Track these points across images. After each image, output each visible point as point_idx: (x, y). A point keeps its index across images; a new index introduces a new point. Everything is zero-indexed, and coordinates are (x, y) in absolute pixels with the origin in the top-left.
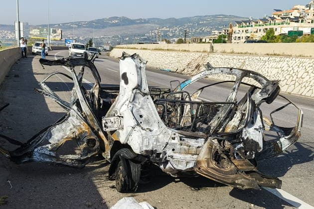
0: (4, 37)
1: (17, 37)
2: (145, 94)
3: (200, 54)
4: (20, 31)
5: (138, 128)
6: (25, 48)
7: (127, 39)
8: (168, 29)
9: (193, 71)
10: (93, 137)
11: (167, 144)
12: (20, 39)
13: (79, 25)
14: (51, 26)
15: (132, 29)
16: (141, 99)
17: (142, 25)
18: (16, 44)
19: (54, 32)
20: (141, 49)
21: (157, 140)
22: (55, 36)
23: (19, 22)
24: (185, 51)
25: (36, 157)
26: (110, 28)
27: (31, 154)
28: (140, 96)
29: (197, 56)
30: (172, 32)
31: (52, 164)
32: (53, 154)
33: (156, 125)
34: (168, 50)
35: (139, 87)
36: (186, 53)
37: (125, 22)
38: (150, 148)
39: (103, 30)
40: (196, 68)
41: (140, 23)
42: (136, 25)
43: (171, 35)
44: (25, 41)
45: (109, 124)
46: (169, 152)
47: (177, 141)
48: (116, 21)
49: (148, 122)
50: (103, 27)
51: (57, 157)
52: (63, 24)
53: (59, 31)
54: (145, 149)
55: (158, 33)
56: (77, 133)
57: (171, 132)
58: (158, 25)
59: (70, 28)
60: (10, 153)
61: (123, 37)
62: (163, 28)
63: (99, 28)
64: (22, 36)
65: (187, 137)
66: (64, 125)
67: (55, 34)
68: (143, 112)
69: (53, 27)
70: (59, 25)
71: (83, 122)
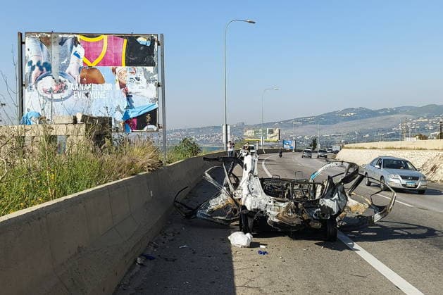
0: (217, 140)
1: (224, 141)
2: (255, 176)
3: (437, 152)
4: (227, 134)
5: (250, 195)
6: (232, 152)
7: (367, 135)
8: (426, 120)
9: (428, 173)
10: (236, 207)
11: (267, 205)
12: (227, 143)
13: (304, 121)
14: (268, 125)
15: (373, 123)
16: (253, 178)
17: (387, 117)
18: (223, 148)
19: (271, 132)
20: (370, 148)
21: (260, 203)
22: (272, 137)
23: (227, 125)
24: (421, 149)
25: (198, 215)
26: (344, 123)
27: (196, 214)
28: (252, 177)
29: (434, 155)
30: (432, 124)
31: (208, 220)
32: (209, 215)
33: (260, 193)
34: (401, 148)
35: (252, 172)
36: (421, 152)
37: (364, 114)
38: (256, 207)
39: (334, 126)
40: (432, 170)
41: (384, 115)
42: (379, 117)
43: (431, 127)
44: (233, 145)
45: (237, 195)
46: (268, 211)
47: (272, 203)
48: (352, 114)
49: (256, 192)
50: (335, 122)
51: (211, 217)
52: (285, 122)
53: (276, 131)
54: (253, 207)
55: (412, 125)
56: (225, 204)
57: (269, 198)
58: (411, 116)
59: (292, 126)
60: (186, 214)
61: (361, 134)
62: (418, 118)
63: (330, 124)
64: (229, 140)
65: (279, 201)
66: (217, 199)
67: (272, 135)
68: (254, 187)
69: (270, 127)
70: (280, 123)
71: (229, 197)
